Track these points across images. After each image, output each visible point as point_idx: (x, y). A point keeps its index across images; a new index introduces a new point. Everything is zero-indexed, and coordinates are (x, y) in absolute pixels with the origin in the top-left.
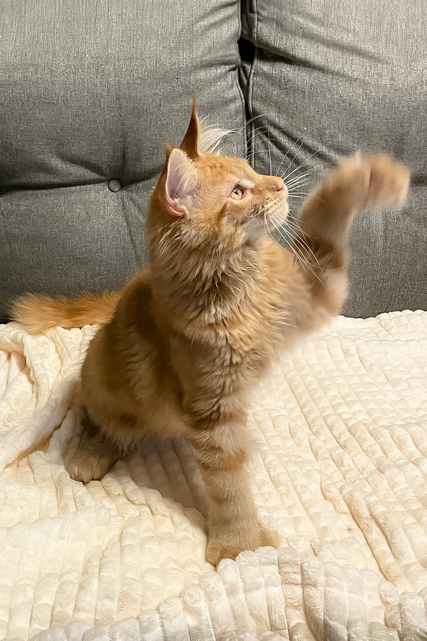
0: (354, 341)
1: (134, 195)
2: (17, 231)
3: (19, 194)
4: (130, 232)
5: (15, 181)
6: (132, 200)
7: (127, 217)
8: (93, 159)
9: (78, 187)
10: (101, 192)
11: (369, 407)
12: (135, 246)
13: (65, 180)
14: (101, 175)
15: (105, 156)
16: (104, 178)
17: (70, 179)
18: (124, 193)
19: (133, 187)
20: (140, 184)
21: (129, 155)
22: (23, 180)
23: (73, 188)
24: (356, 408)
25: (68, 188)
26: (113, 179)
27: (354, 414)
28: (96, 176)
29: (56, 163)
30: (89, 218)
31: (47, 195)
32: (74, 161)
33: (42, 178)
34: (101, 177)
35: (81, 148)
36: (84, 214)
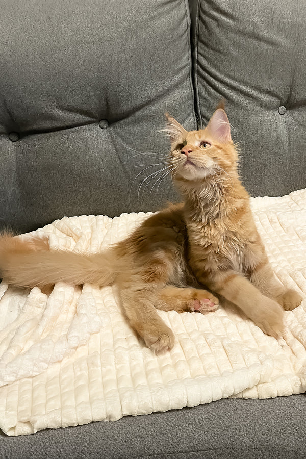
0: (276, 213)
1: (118, 130)
2: (35, 164)
3: (33, 137)
4: (119, 156)
5: (29, 128)
6: (117, 133)
7: (115, 146)
8: (85, 107)
9: (76, 128)
10: (94, 130)
11: (288, 257)
12: (123, 166)
13: (66, 124)
14: (93, 118)
15: (94, 105)
16: (95, 120)
17: (70, 123)
18: (111, 129)
19: (117, 124)
20: (122, 122)
21: (111, 102)
22: (35, 127)
23: (73, 129)
24: (280, 258)
25: (70, 129)
26: (102, 120)
27: (279, 263)
28: (89, 119)
29: (58, 112)
30: (87, 150)
31: (54, 136)
32: (71, 110)
33: (48, 124)
34: (93, 120)
35: (74, 100)
36: (83, 147)
